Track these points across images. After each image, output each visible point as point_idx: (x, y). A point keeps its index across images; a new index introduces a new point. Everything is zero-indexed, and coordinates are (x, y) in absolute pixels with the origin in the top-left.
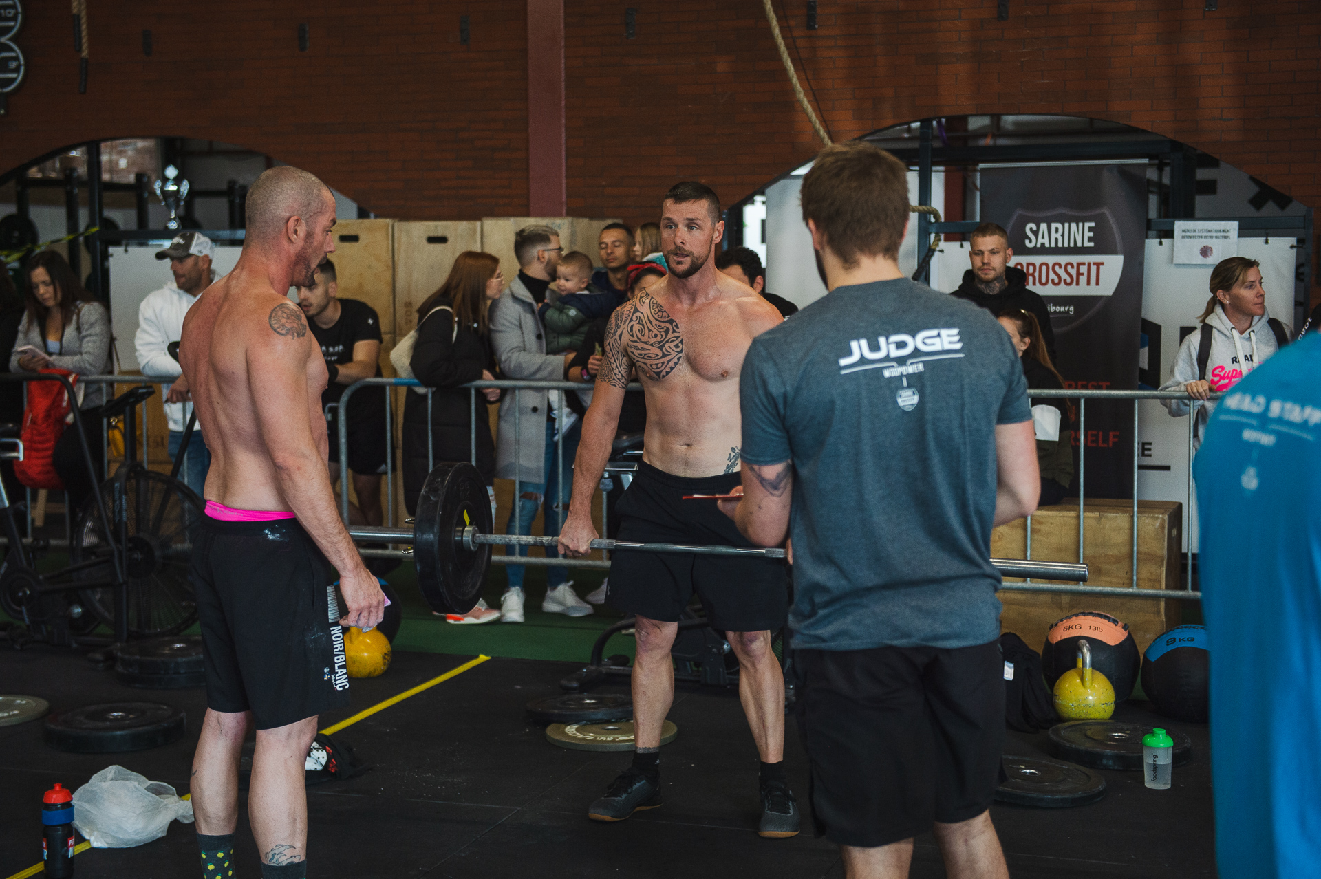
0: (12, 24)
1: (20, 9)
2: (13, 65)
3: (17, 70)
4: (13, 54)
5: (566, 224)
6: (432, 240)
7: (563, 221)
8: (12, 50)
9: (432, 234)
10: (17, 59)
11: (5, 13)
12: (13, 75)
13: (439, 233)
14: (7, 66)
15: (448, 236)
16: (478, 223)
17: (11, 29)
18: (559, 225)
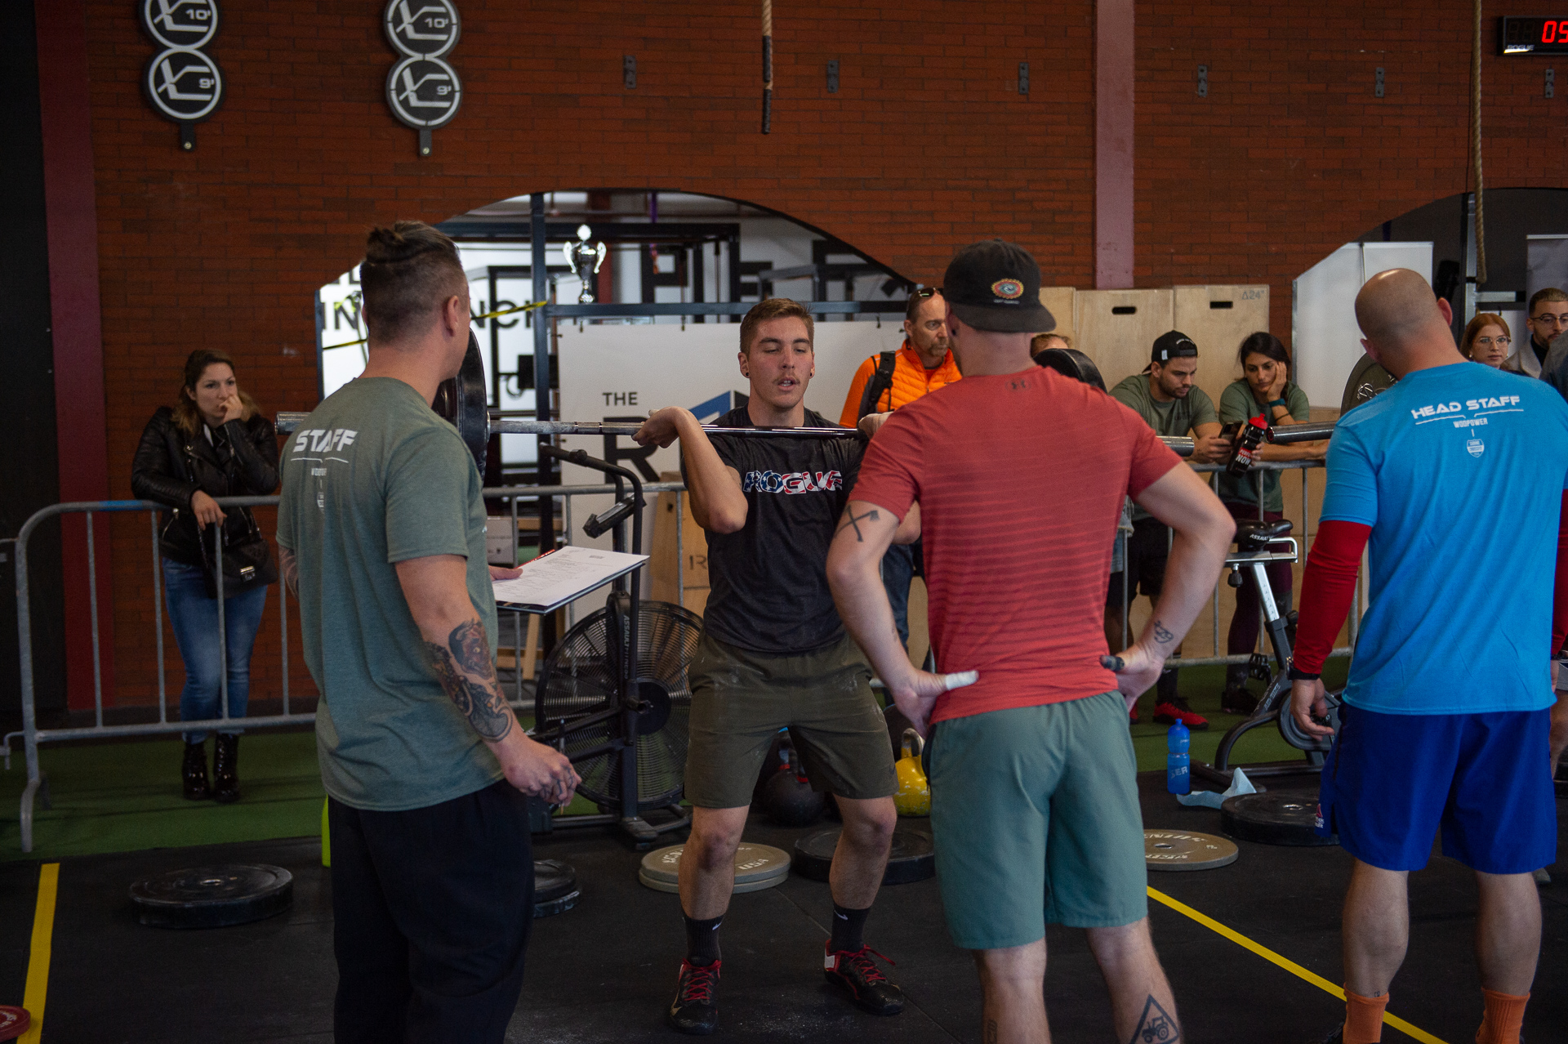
0: (443, 37)
1: (454, 20)
2: (444, 90)
3: (449, 97)
4: (444, 77)
5: (1265, 292)
6: (1118, 311)
7: (1263, 289)
8: (442, 71)
9: (1119, 304)
10: (449, 83)
11: (433, 23)
12: (445, 104)
13: (1128, 303)
14: (436, 91)
15: (1138, 307)
16: (1171, 291)
17: (441, 44)
18: (1258, 293)
